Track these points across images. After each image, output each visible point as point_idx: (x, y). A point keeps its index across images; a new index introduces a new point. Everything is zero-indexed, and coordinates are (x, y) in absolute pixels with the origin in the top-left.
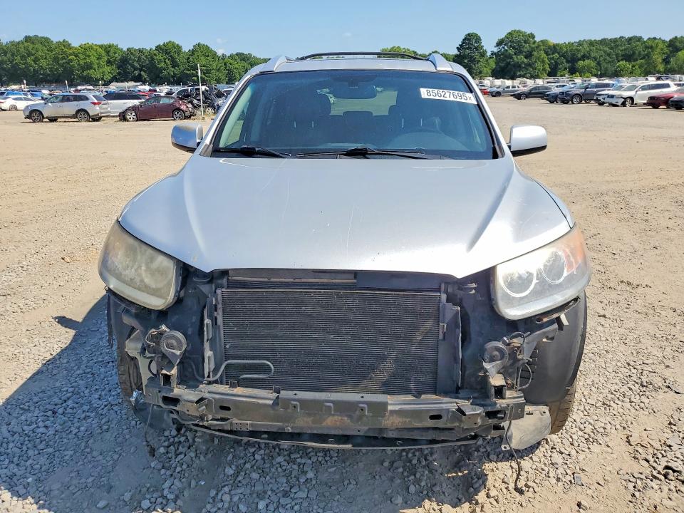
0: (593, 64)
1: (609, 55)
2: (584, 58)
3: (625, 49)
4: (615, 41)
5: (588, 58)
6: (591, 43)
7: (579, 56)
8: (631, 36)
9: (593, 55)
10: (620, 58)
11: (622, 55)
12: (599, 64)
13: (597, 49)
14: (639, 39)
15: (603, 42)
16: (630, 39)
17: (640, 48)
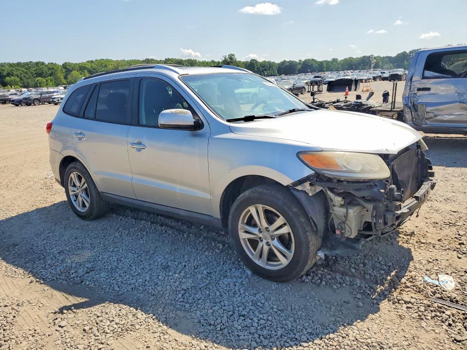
0: (18, 79)
1: (26, 73)
2: (8, 75)
3: (36, 70)
4: (27, 64)
5: (12, 75)
6: (11, 65)
7: (5, 74)
8: (37, 61)
9: (15, 73)
10: (35, 76)
11: (35, 74)
12: (21, 79)
13: (16, 69)
14: (43, 63)
15: (19, 64)
16: (37, 64)
17: (45, 69)
